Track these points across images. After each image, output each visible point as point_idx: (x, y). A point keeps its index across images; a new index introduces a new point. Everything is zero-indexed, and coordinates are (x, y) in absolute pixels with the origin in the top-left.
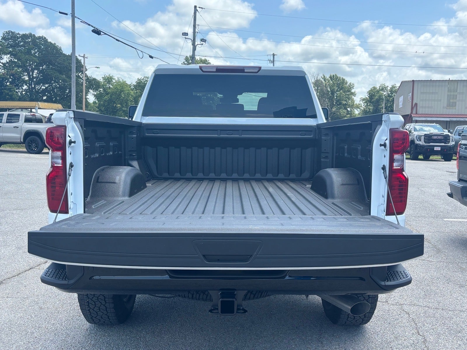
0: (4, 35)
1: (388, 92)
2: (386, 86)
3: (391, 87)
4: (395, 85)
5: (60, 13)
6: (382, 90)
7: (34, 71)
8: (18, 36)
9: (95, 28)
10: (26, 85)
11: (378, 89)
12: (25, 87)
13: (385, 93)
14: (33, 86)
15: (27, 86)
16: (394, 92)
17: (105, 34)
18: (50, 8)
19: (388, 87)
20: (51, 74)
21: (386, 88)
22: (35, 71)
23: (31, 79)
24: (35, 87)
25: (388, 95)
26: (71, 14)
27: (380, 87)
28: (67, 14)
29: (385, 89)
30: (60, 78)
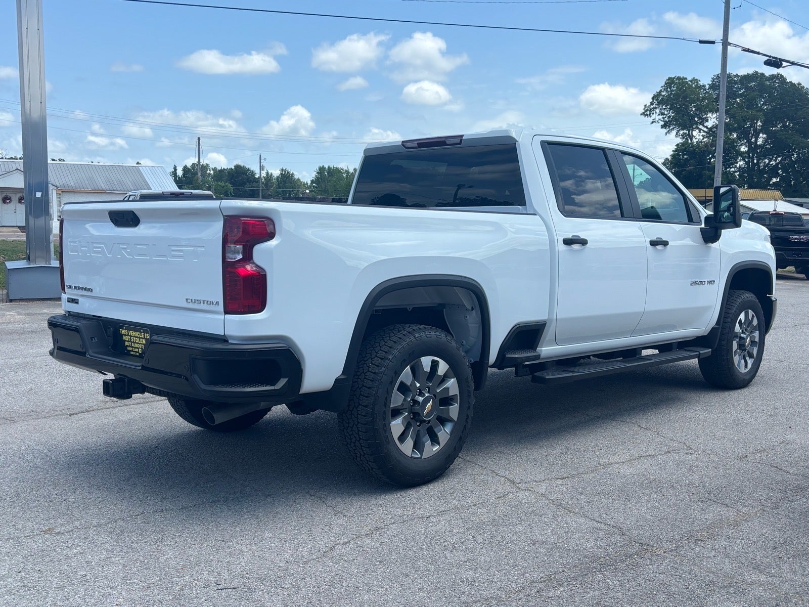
0: (713, 80)
5: (701, 42)
7: (759, 135)
8: (735, 79)
9: (770, 56)
10: (743, 159)
12: (741, 163)
14: (755, 161)
15: (745, 161)
17: (793, 64)
18: (682, 38)
20: (786, 138)
22: (761, 135)
23: (753, 148)
24: (758, 163)
26: (722, 41)
28: (713, 42)
30: (801, 144)
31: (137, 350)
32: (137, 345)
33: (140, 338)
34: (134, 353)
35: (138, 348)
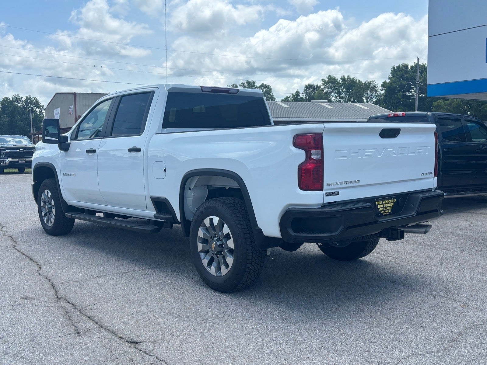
1: (23, 104)
2: (20, 97)
3: (26, 98)
4: (30, 96)
6: (16, 101)
11: (11, 99)
13: (19, 105)
16: (29, 103)
19: (22, 98)
21: (20, 99)
25: (23, 106)
27: (13, 98)
29: (19, 101)
31: (388, 211)
32: (388, 208)
33: (390, 203)
34: (386, 214)
35: (388, 210)
